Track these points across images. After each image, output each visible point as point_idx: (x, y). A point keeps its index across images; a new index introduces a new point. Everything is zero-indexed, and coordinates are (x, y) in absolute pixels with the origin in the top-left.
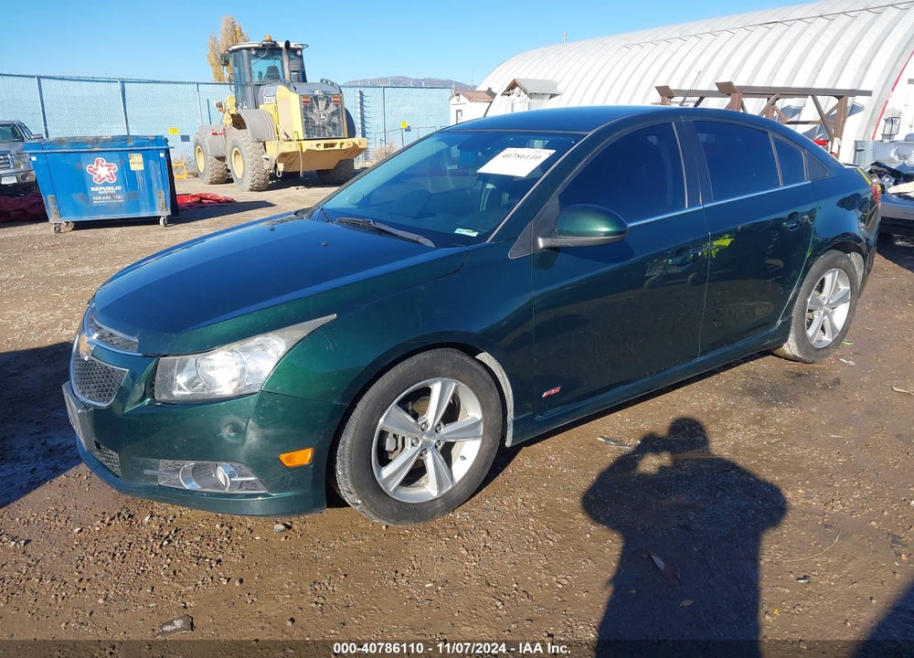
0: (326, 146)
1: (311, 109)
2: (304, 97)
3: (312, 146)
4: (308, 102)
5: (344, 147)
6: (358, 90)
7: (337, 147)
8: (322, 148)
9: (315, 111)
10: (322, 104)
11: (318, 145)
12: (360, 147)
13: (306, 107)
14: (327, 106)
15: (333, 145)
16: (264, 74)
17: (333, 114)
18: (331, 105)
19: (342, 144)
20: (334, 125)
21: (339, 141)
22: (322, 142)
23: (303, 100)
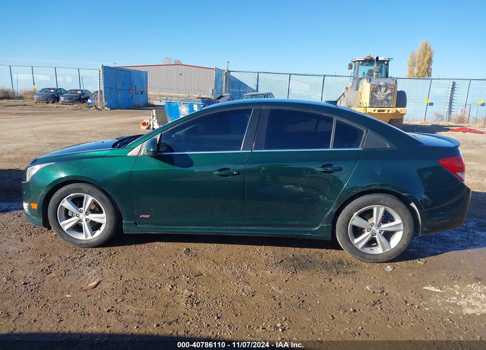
0: (379, 111)
1: (376, 92)
2: (373, 85)
3: (371, 110)
4: (375, 88)
5: (389, 112)
6: (452, 81)
7: (386, 112)
8: (377, 112)
9: (379, 93)
10: (383, 89)
11: (374, 110)
12: (401, 113)
13: (373, 91)
14: (385, 91)
15: (384, 111)
16: (366, 73)
17: (388, 95)
18: (389, 90)
19: (388, 111)
20: (388, 101)
21: (387, 109)
22: (377, 109)
23: (372, 87)
